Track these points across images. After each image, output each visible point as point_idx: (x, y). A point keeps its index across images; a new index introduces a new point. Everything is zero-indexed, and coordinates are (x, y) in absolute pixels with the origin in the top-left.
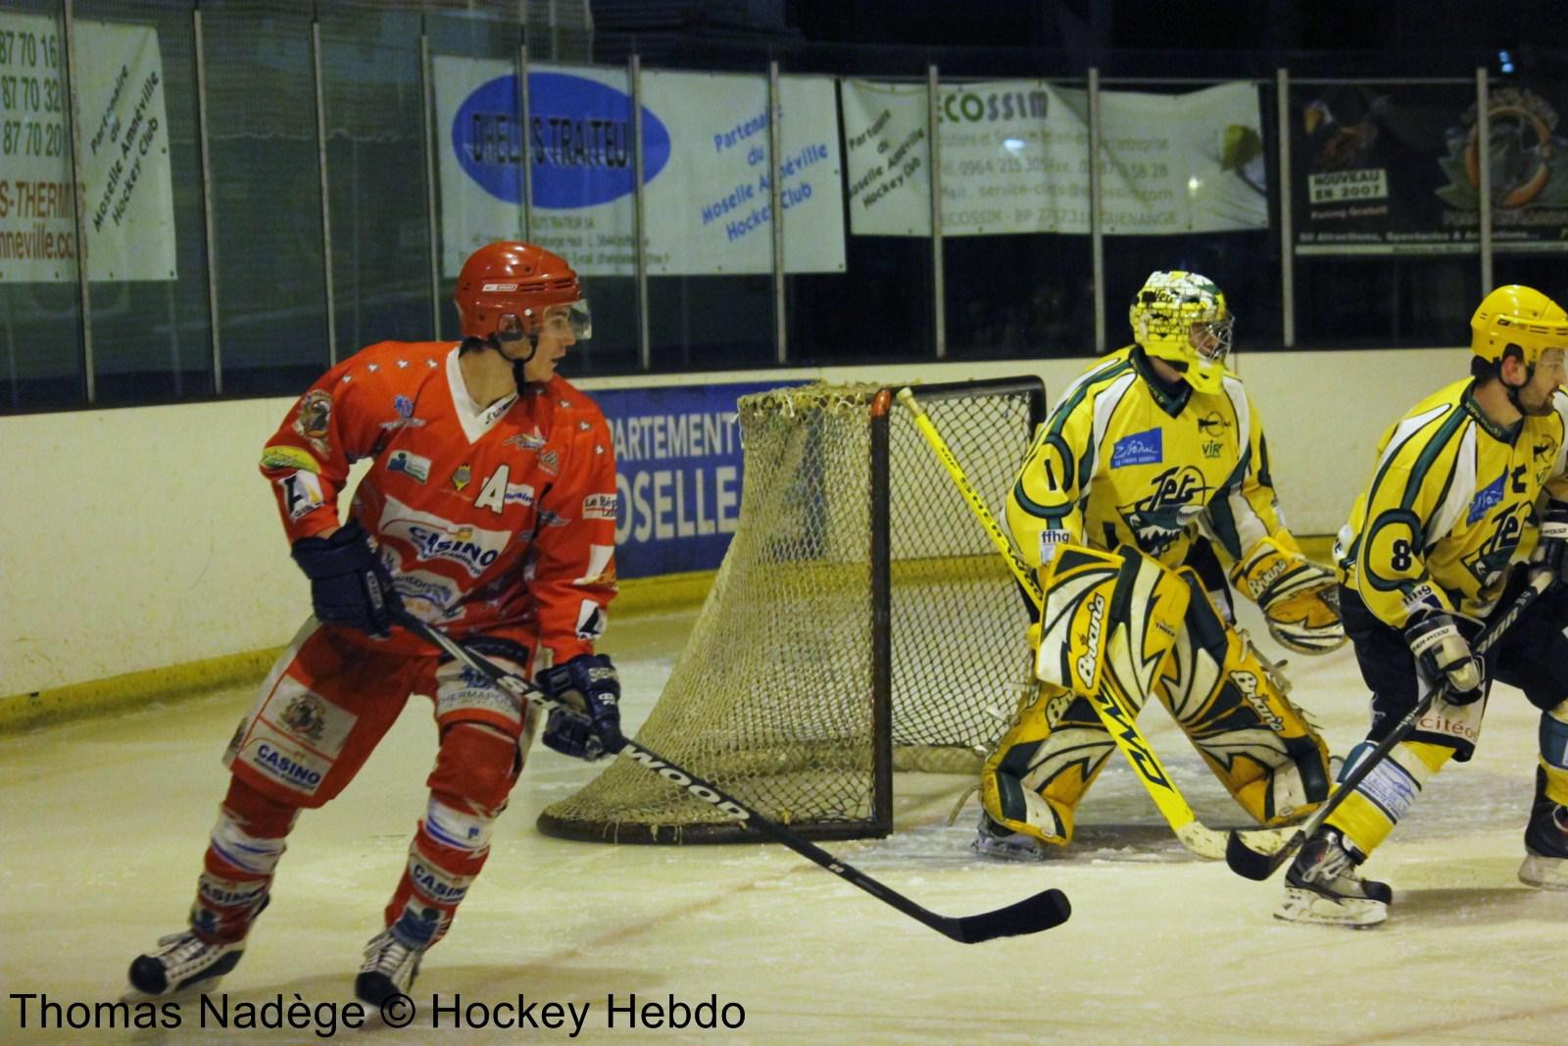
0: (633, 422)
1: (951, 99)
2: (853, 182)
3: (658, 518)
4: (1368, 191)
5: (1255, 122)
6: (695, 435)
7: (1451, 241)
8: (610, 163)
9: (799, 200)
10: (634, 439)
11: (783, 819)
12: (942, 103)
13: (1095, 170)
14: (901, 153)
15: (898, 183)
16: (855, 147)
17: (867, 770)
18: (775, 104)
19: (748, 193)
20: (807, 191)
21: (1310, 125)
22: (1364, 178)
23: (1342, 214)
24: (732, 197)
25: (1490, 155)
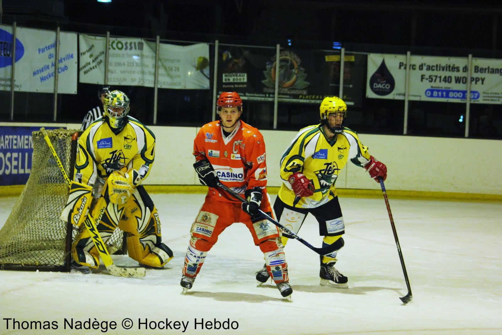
0: (7, 137)
1: (113, 42)
2: (81, 66)
3: (13, 167)
4: (241, 80)
5: (207, 56)
6: (26, 142)
7: (266, 97)
8: (5, 55)
9: (64, 71)
10: (7, 142)
11: (36, 263)
12: (110, 44)
13: (157, 68)
14: (97, 58)
15: (95, 67)
16: (82, 55)
17: (63, 250)
18: (58, 41)
19: (48, 67)
20: (66, 68)
21: (224, 58)
22: (240, 76)
23: (232, 86)
24: (43, 68)
25: (279, 71)
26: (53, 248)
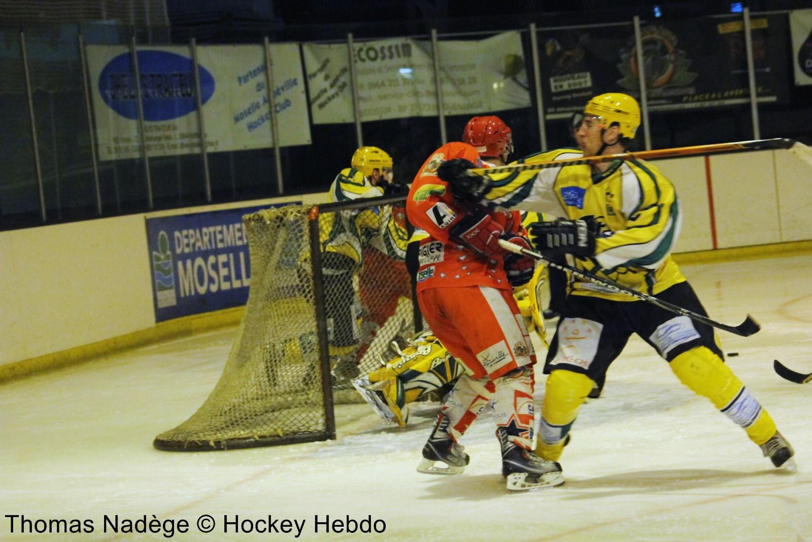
0: (205, 230)
1: (361, 50)
2: (313, 95)
3: (222, 279)
4: (582, 84)
5: (520, 52)
6: (238, 234)
8: (183, 95)
9: (284, 108)
10: (206, 239)
11: (278, 433)
12: (356, 53)
13: (439, 83)
14: (336, 80)
15: (335, 96)
16: (312, 78)
17: (320, 406)
18: (268, 59)
19: (257, 106)
20: (288, 103)
21: (549, 51)
22: (579, 77)
23: (569, 97)
24: (249, 109)
25: (645, 61)
26: (304, 404)
